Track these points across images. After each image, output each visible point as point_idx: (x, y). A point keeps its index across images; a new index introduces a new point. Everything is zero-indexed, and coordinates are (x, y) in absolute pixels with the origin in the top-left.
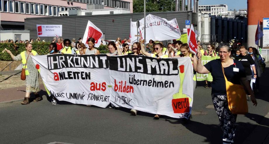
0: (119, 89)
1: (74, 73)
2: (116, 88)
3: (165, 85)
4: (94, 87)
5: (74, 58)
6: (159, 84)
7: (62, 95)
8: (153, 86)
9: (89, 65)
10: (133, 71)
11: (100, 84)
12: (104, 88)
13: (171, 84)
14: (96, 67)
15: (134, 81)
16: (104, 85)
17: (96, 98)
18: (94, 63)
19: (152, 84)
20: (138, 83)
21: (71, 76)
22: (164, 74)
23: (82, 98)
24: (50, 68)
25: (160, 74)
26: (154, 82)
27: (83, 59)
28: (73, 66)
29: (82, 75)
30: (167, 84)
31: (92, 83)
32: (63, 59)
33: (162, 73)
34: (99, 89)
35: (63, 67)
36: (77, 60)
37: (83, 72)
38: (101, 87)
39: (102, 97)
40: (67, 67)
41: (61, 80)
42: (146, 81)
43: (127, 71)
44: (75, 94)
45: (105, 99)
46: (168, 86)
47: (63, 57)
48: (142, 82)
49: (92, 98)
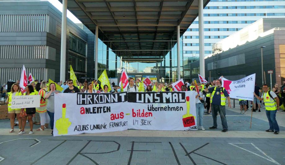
0: (138, 115)
1: (98, 108)
2: (134, 115)
3: (177, 109)
4: (113, 117)
5: (99, 96)
6: (173, 109)
7: (87, 127)
8: (168, 110)
9: (110, 100)
10: (151, 102)
11: (118, 114)
12: (122, 117)
13: (181, 109)
14: (116, 101)
15: (152, 109)
16: (122, 114)
17: (117, 125)
18: (114, 98)
19: (167, 109)
20: (156, 110)
21: (95, 111)
22: (176, 102)
23: (105, 127)
24: (79, 103)
25: (173, 102)
26: (169, 107)
27: (105, 96)
28: (98, 102)
29: (104, 109)
30: (178, 108)
31: (112, 114)
32: (90, 97)
33: (174, 101)
34: (118, 118)
35: (90, 103)
36: (101, 97)
37: (105, 107)
38: (120, 116)
39: (121, 123)
40: (93, 103)
41: (86, 113)
42: (163, 108)
43: (146, 102)
44: (98, 126)
45: (124, 124)
46: (179, 110)
47: (91, 95)
48: (160, 109)
49: (113, 125)
